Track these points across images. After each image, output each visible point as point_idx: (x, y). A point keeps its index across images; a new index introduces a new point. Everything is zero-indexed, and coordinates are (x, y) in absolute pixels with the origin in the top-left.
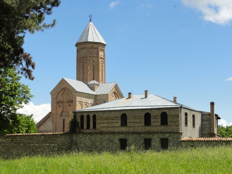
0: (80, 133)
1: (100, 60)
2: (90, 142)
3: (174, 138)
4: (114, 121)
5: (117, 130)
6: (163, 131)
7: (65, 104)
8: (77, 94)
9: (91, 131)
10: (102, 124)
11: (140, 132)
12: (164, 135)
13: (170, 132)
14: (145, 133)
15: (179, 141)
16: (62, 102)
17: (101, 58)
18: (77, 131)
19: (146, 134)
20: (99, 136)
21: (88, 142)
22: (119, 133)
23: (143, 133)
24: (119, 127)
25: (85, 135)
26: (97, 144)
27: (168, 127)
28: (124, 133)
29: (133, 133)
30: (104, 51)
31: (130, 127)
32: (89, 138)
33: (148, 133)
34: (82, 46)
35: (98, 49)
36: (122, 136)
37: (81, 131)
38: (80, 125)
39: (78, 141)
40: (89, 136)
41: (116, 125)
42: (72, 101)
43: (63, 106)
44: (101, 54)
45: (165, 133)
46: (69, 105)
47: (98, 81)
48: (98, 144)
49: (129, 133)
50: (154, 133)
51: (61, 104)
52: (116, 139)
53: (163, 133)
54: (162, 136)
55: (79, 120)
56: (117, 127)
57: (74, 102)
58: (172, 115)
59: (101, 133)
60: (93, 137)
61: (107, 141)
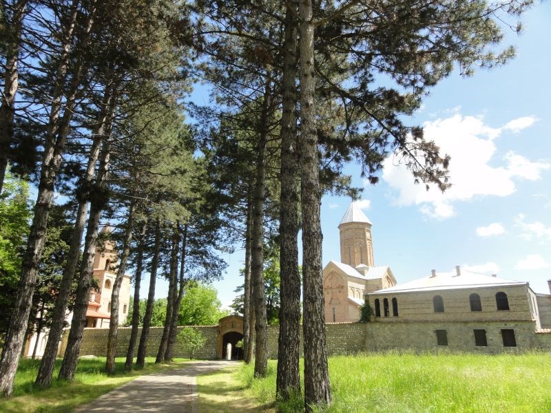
0: (377, 322)
1: (367, 242)
2: (391, 334)
3: (524, 329)
4: (423, 306)
5: (429, 318)
6: (504, 319)
7: (334, 291)
8: (348, 278)
9: (392, 320)
10: (406, 310)
11: (465, 320)
12: (506, 325)
13: (515, 321)
14: (474, 321)
15: (533, 333)
16: (331, 288)
17: (368, 239)
18: (372, 320)
19: (476, 324)
20: (404, 326)
21: (388, 334)
22: (433, 322)
23: (471, 322)
24: (433, 314)
25: (383, 325)
26: (401, 337)
27: (511, 314)
28: (441, 322)
29: (455, 322)
30: (369, 231)
31: (449, 313)
32: (389, 328)
33: (480, 321)
34: (346, 227)
35: (364, 229)
36: (440, 327)
37: (378, 319)
38: (375, 312)
39: (374, 333)
40: (389, 326)
41: (427, 311)
42: (343, 287)
43: (332, 292)
44: (368, 235)
45: (507, 321)
46: (340, 292)
47: (367, 264)
48: (403, 337)
49: (449, 322)
50: (489, 322)
51: (329, 291)
52: (431, 330)
53: (503, 321)
54: (503, 326)
55: (373, 305)
56: (429, 314)
57: (345, 288)
58: (515, 296)
59: (406, 322)
60: (395, 328)
61: (417, 334)
